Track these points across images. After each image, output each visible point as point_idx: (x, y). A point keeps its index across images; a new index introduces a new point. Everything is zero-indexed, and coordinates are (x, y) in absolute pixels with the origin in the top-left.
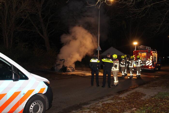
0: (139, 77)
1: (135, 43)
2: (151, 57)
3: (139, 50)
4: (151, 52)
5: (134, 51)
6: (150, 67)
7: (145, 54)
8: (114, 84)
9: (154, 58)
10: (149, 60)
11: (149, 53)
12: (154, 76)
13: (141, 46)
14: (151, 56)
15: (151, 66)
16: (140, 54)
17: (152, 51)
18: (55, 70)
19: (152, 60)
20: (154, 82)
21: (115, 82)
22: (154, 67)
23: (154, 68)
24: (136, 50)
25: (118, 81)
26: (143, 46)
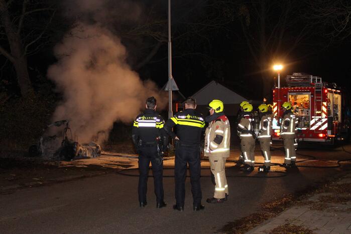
0: (291, 167)
1: (278, 67)
2: (323, 105)
3: (288, 85)
4: (324, 90)
5: (275, 89)
6: (321, 135)
7: (306, 97)
8: (216, 196)
9: (331, 109)
10: (319, 115)
11: (318, 93)
12: (337, 162)
13: (296, 74)
14: (325, 103)
15: (324, 132)
16: (293, 98)
17: (326, 88)
18: (41, 153)
19: (328, 113)
20: (339, 183)
21: (217, 189)
22: (332, 134)
23: (334, 136)
24: (280, 87)
25: (226, 186)
26: (300, 74)
